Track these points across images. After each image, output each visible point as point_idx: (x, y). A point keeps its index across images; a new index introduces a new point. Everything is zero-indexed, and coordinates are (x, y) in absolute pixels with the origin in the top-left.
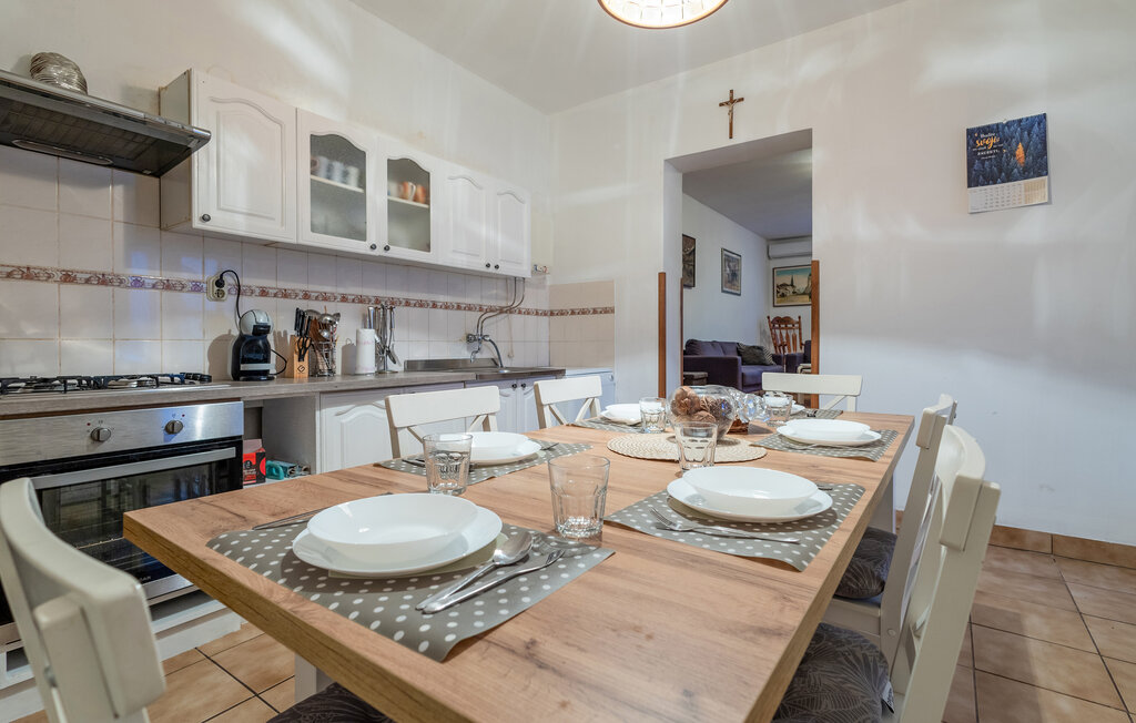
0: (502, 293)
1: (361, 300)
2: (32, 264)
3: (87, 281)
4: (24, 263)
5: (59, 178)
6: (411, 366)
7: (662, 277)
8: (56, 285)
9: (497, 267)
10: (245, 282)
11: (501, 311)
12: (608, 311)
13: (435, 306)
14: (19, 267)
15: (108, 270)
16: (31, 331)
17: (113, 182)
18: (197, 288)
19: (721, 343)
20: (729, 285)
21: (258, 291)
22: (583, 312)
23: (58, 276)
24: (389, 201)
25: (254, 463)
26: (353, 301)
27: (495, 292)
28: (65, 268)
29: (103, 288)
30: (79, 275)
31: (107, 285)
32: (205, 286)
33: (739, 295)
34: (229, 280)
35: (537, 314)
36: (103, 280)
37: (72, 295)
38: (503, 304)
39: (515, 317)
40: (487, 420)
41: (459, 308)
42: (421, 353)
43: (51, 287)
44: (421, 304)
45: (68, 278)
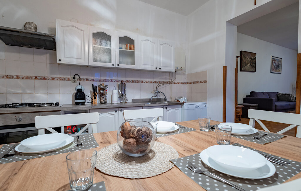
0: (168, 77)
1: (117, 81)
2: (28, 75)
3: (41, 79)
4: (26, 75)
5: (33, 54)
6: (134, 101)
7: (225, 68)
8: (34, 80)
9: (160, 69)
10: (82, 77)
11: (167, 83)
12: (205, 82)
13: (142, 82)
14: (25, 76)
15: (46, 76)
16: (28, 91)
17: (46, 53)
18: (69, 79)
19: (268, 93)
20: (274, 70)
21: (85, 80)
22: (197, 82)
23: (34, 78)
24: (119, 50)
25: (71, 128)
26: (115, 81)
27: (165, 77)
28: (36, 76)
29: (44, 80)
30: (39, 77)
31: (45, 80)
32: (71, 79)
33: (281, 74)
34: (77, 77)
35: (182, 83)
36: (45, 78)
37: (37, 83)
38: (168, 81)
39: (173, 85)
40: (158, 118)
41: (151, 82)
42: (137, 97)
43: (33, 80)
44: (137, 82)
45: (36, 78)
